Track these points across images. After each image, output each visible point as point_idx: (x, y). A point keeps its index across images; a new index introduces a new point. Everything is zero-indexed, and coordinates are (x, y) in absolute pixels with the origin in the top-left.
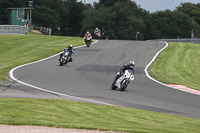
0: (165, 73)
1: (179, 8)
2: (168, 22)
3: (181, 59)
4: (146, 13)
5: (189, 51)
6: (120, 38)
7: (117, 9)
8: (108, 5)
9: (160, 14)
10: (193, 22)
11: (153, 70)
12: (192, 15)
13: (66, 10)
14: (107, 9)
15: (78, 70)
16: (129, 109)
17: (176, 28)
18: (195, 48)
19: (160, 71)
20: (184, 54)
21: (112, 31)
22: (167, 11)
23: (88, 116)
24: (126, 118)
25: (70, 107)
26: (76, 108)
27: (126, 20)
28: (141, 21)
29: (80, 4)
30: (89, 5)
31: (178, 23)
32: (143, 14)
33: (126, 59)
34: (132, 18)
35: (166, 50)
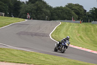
0: (59, 37)
1: (67, 6)
2: (61, 12)
3: (67, 30)
4: (51, 8)
5: (71, 26)
6: (38, 19)
7: (37, 5)
8: (33, 3)
9: (58, 8)
10: (73, 13)
11: (53, 35)
12: (73, 9)
13: (12, 4)
14: (32, 4)
15: (17, 34)
16: (41, 54)
17: (65, 15)
18: (73, 25)
19: (57, 36)
20: (69, 28)
21: (34, 15)
22: (61, 7)
23: (21, 57)
24: (40, 58)
25: (13, 52)
26: (15, 53)
27: (41, 10)
28: (48, 11)
29: (19, 1)
30: (23, 2)
31: (66, 13)
32: (50, 8)
33: (41, 29)
34: (44, 10)
35: (60, 26)
